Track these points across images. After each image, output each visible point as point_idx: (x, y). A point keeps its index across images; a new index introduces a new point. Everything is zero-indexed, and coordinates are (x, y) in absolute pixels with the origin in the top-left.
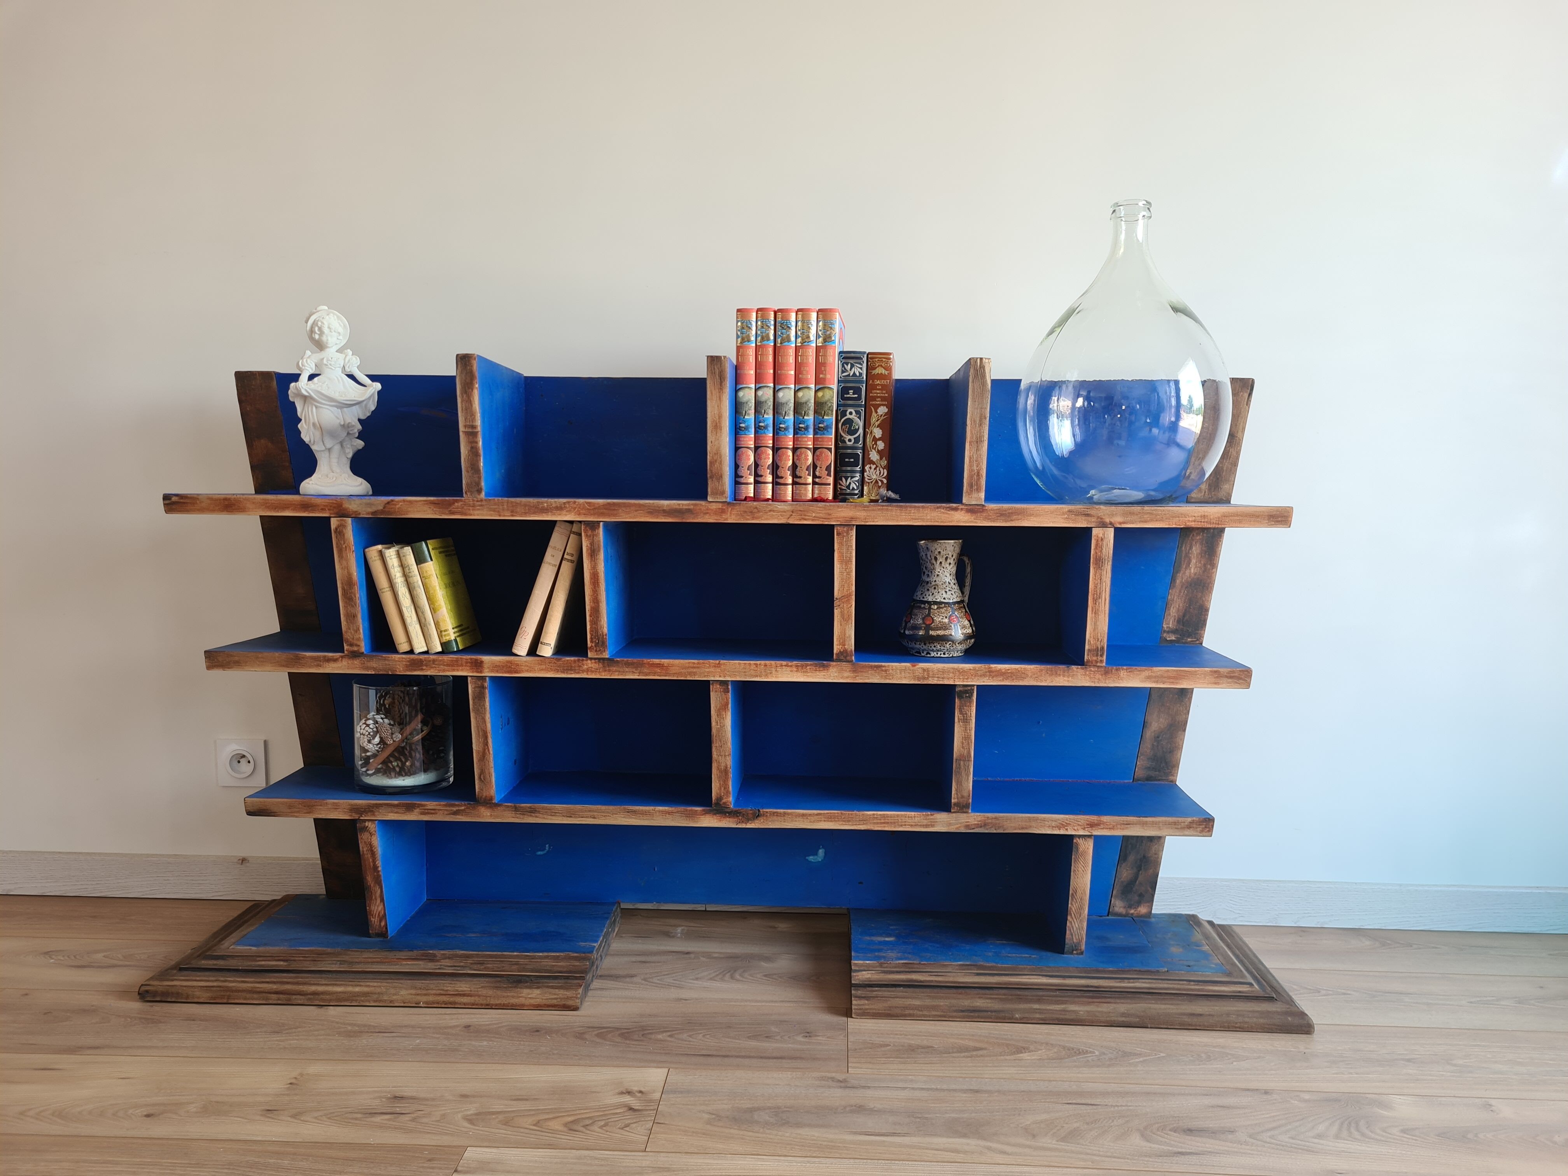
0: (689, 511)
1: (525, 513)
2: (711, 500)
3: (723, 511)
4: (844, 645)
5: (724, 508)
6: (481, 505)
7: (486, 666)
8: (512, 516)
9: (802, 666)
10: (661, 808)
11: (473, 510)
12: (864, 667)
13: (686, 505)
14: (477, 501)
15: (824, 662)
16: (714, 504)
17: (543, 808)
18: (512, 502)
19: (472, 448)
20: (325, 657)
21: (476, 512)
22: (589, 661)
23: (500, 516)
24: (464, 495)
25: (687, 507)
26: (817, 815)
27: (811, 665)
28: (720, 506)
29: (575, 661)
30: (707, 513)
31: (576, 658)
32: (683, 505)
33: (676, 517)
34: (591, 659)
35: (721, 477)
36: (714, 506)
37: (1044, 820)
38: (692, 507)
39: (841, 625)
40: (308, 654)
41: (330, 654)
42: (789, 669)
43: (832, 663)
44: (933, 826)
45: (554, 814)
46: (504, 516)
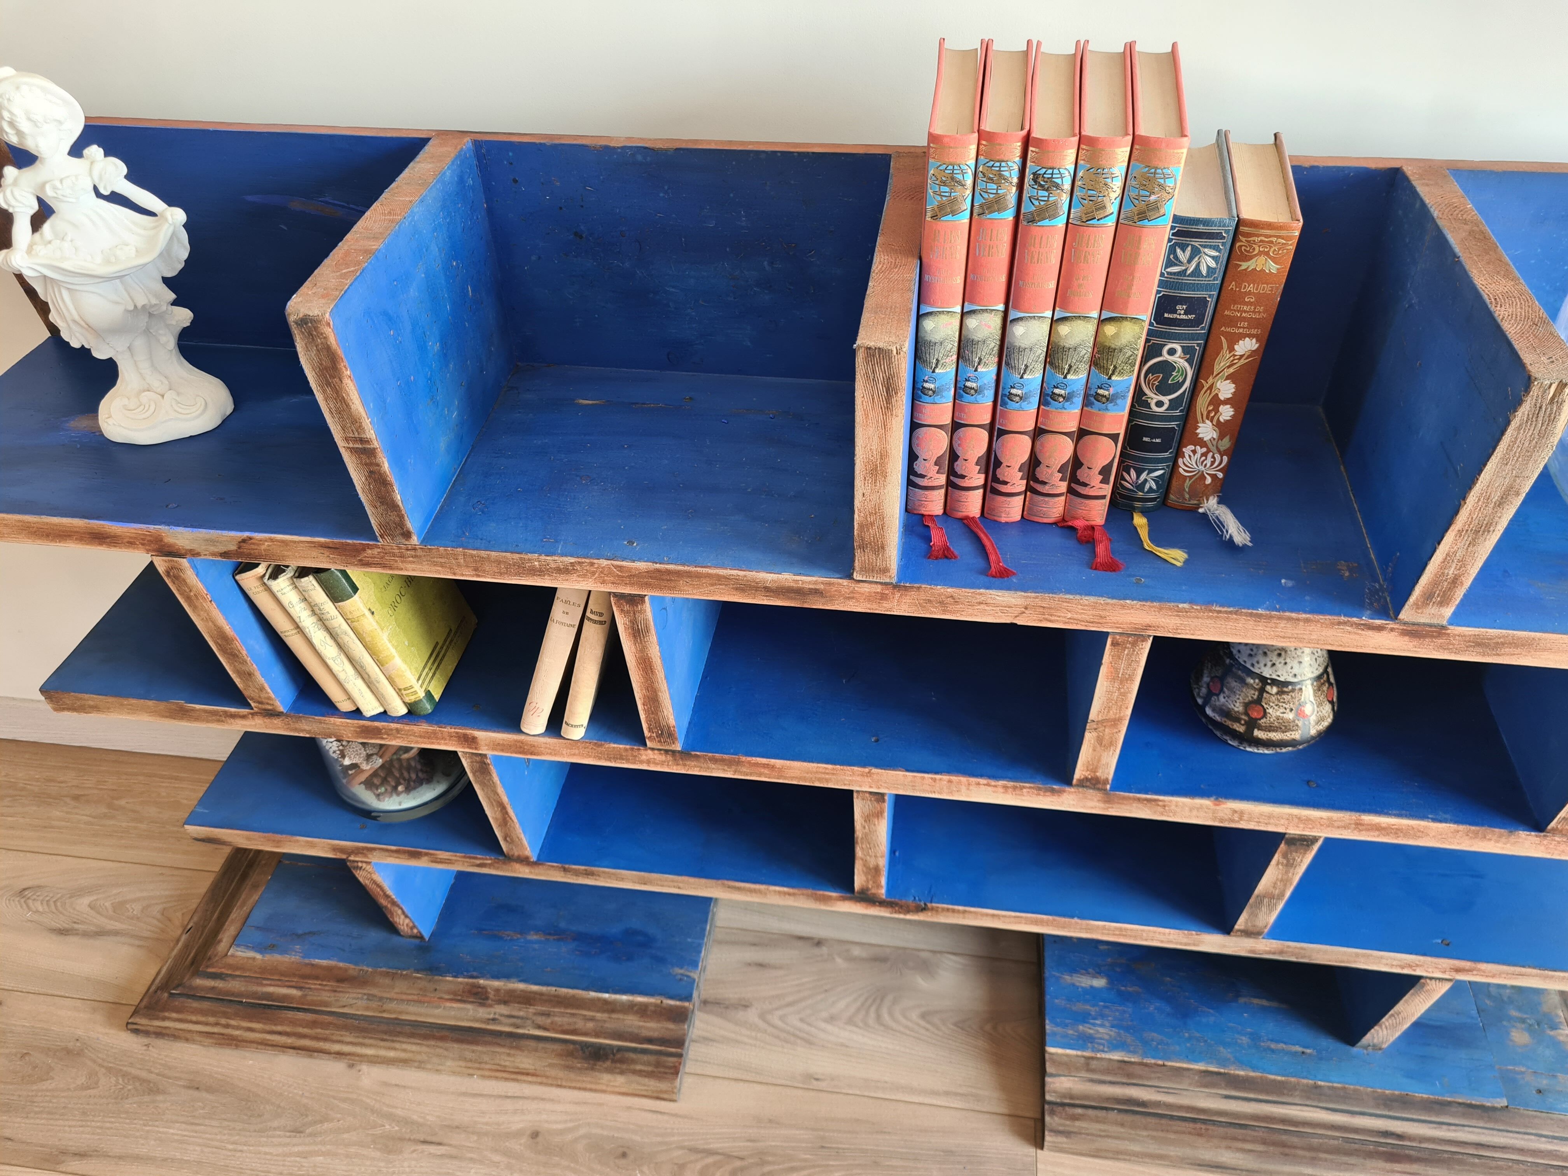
0: (816, 592)
1: (501, 574)
2: (859, 578)
3: (883, 597)
4: (1095, 772)
5: (887, 592)
6: (416, 556)
7: (482, 743)
8: (478, 576)
9: (1015, 788)
10: (777, 888)
11: (402, 562)
12: (1124, 798)
13: (810, 582)
14: (407, 550)
15: (1055, 787)
16: (866, 585)
17: (604, 872)
18: (472, 556)
19: (371, 472)
20: (225, 712)
21: (409, 566)
22: (649, 752)
23: (455, 574)
24: (379, 538)
25: (811, 586)
26: (1015, 917)
27: (1030, 788)
28: (879, 588)
29: (626, 750)
30: (853, 598)
31: (628, 747)
32: (803, 582)
33: (791, 599)
34: (653, 749)
35: (883, 548)
36: (866, 588)
37: (1382, 957)
38: (822, 587)
39: (1094, 750)
40: (198, 707)
41: (233, 710)
42: (989, 788)
43: (1067, 789)
44: (1198, 945)
45: (622, 879)
46: (463, 575)
